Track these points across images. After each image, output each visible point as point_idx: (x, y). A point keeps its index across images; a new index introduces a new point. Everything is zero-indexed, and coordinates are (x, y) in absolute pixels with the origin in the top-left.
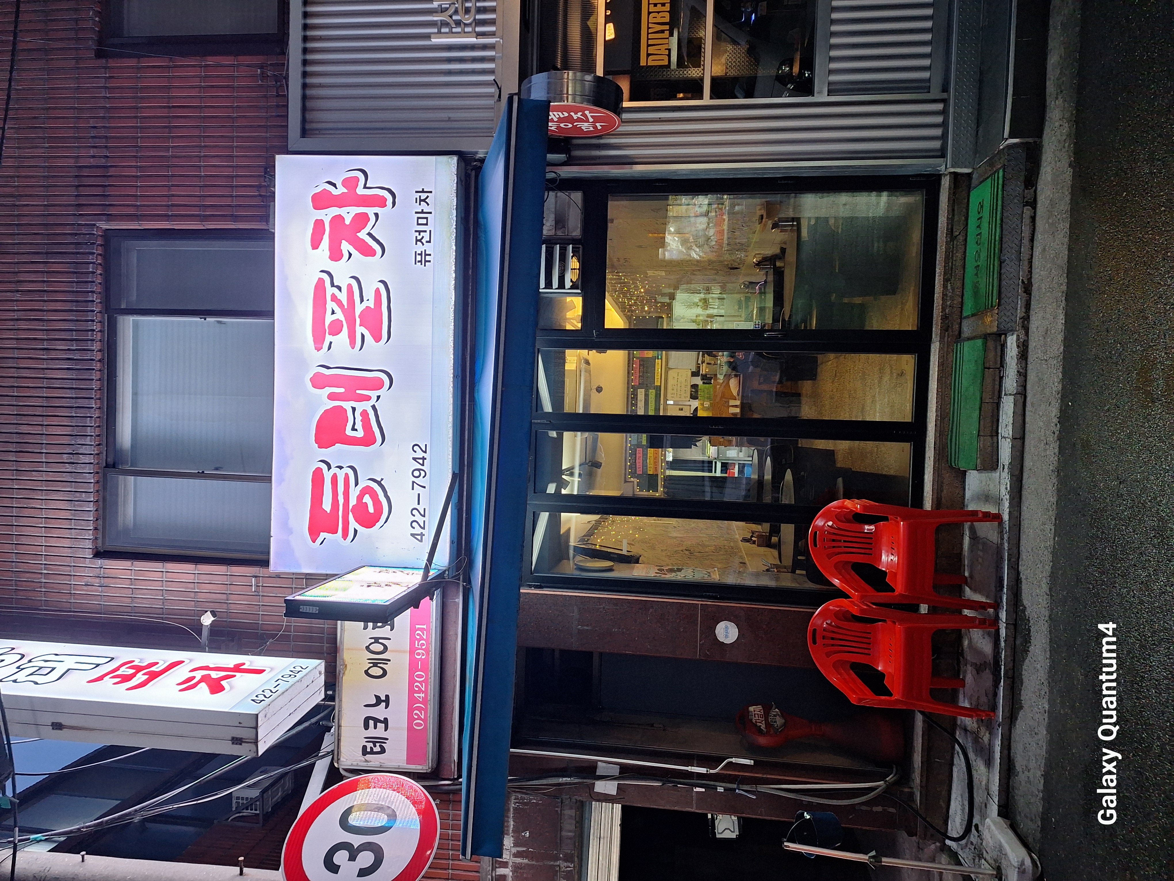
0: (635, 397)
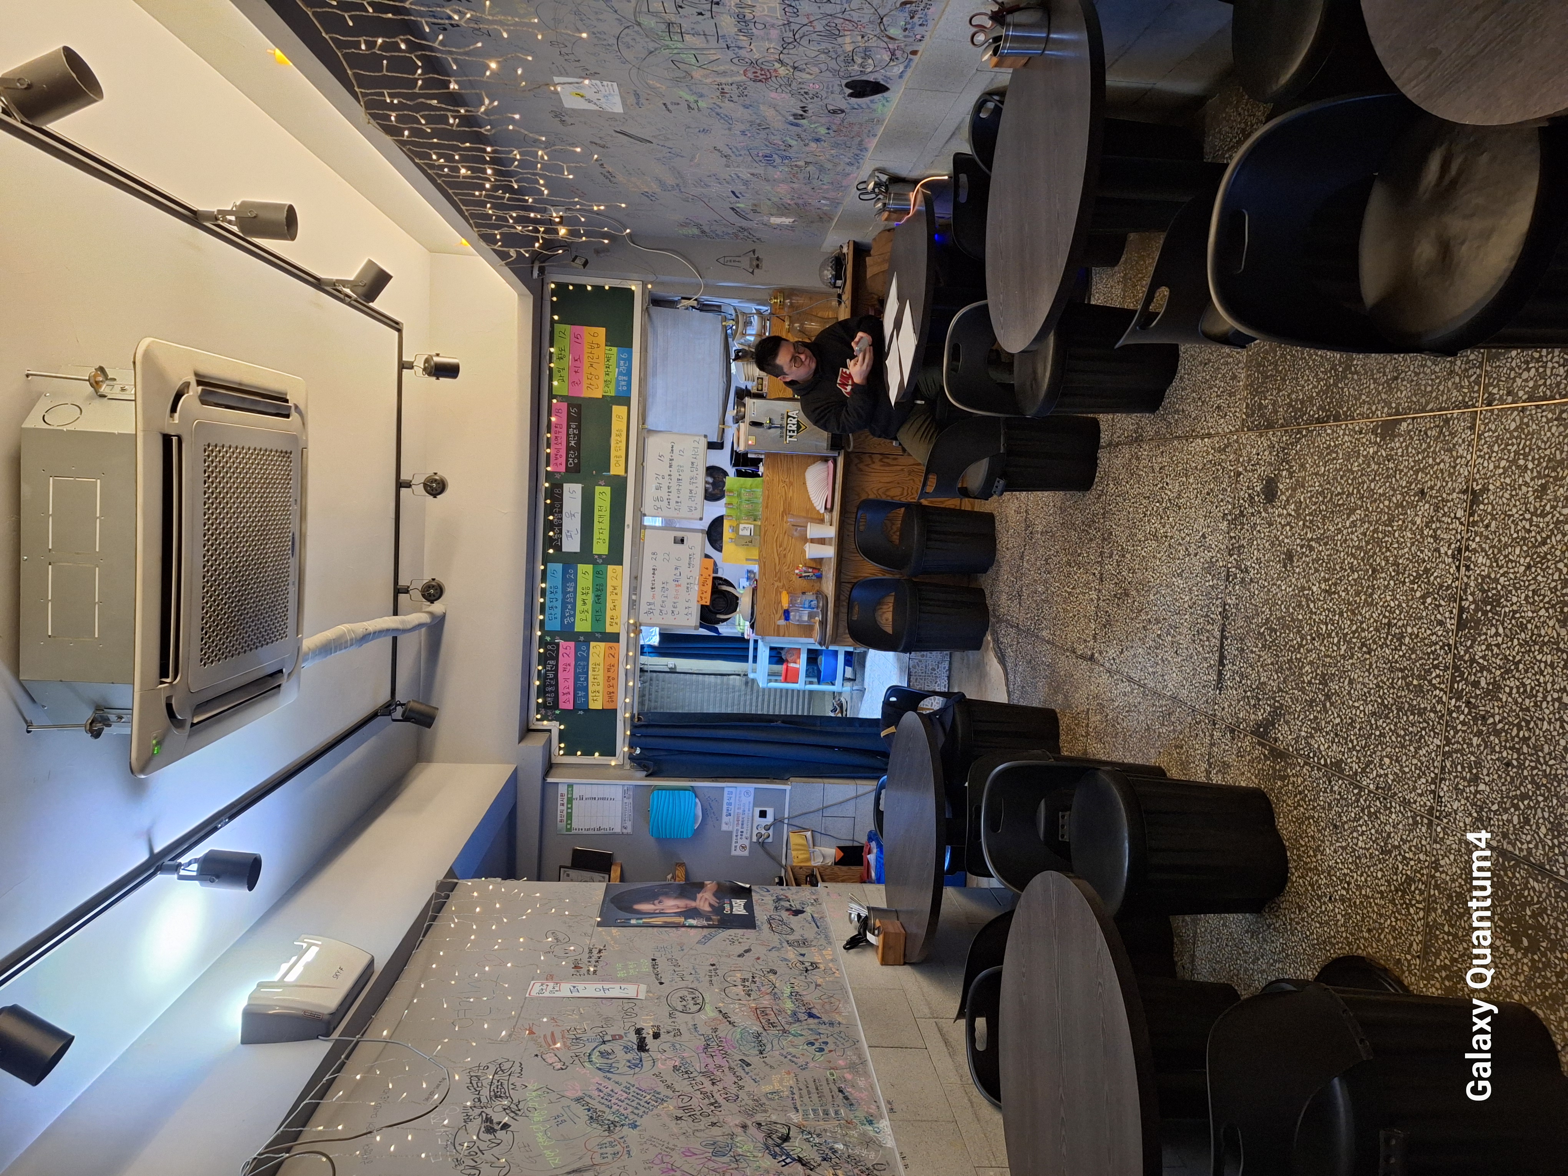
0: (556, 504)
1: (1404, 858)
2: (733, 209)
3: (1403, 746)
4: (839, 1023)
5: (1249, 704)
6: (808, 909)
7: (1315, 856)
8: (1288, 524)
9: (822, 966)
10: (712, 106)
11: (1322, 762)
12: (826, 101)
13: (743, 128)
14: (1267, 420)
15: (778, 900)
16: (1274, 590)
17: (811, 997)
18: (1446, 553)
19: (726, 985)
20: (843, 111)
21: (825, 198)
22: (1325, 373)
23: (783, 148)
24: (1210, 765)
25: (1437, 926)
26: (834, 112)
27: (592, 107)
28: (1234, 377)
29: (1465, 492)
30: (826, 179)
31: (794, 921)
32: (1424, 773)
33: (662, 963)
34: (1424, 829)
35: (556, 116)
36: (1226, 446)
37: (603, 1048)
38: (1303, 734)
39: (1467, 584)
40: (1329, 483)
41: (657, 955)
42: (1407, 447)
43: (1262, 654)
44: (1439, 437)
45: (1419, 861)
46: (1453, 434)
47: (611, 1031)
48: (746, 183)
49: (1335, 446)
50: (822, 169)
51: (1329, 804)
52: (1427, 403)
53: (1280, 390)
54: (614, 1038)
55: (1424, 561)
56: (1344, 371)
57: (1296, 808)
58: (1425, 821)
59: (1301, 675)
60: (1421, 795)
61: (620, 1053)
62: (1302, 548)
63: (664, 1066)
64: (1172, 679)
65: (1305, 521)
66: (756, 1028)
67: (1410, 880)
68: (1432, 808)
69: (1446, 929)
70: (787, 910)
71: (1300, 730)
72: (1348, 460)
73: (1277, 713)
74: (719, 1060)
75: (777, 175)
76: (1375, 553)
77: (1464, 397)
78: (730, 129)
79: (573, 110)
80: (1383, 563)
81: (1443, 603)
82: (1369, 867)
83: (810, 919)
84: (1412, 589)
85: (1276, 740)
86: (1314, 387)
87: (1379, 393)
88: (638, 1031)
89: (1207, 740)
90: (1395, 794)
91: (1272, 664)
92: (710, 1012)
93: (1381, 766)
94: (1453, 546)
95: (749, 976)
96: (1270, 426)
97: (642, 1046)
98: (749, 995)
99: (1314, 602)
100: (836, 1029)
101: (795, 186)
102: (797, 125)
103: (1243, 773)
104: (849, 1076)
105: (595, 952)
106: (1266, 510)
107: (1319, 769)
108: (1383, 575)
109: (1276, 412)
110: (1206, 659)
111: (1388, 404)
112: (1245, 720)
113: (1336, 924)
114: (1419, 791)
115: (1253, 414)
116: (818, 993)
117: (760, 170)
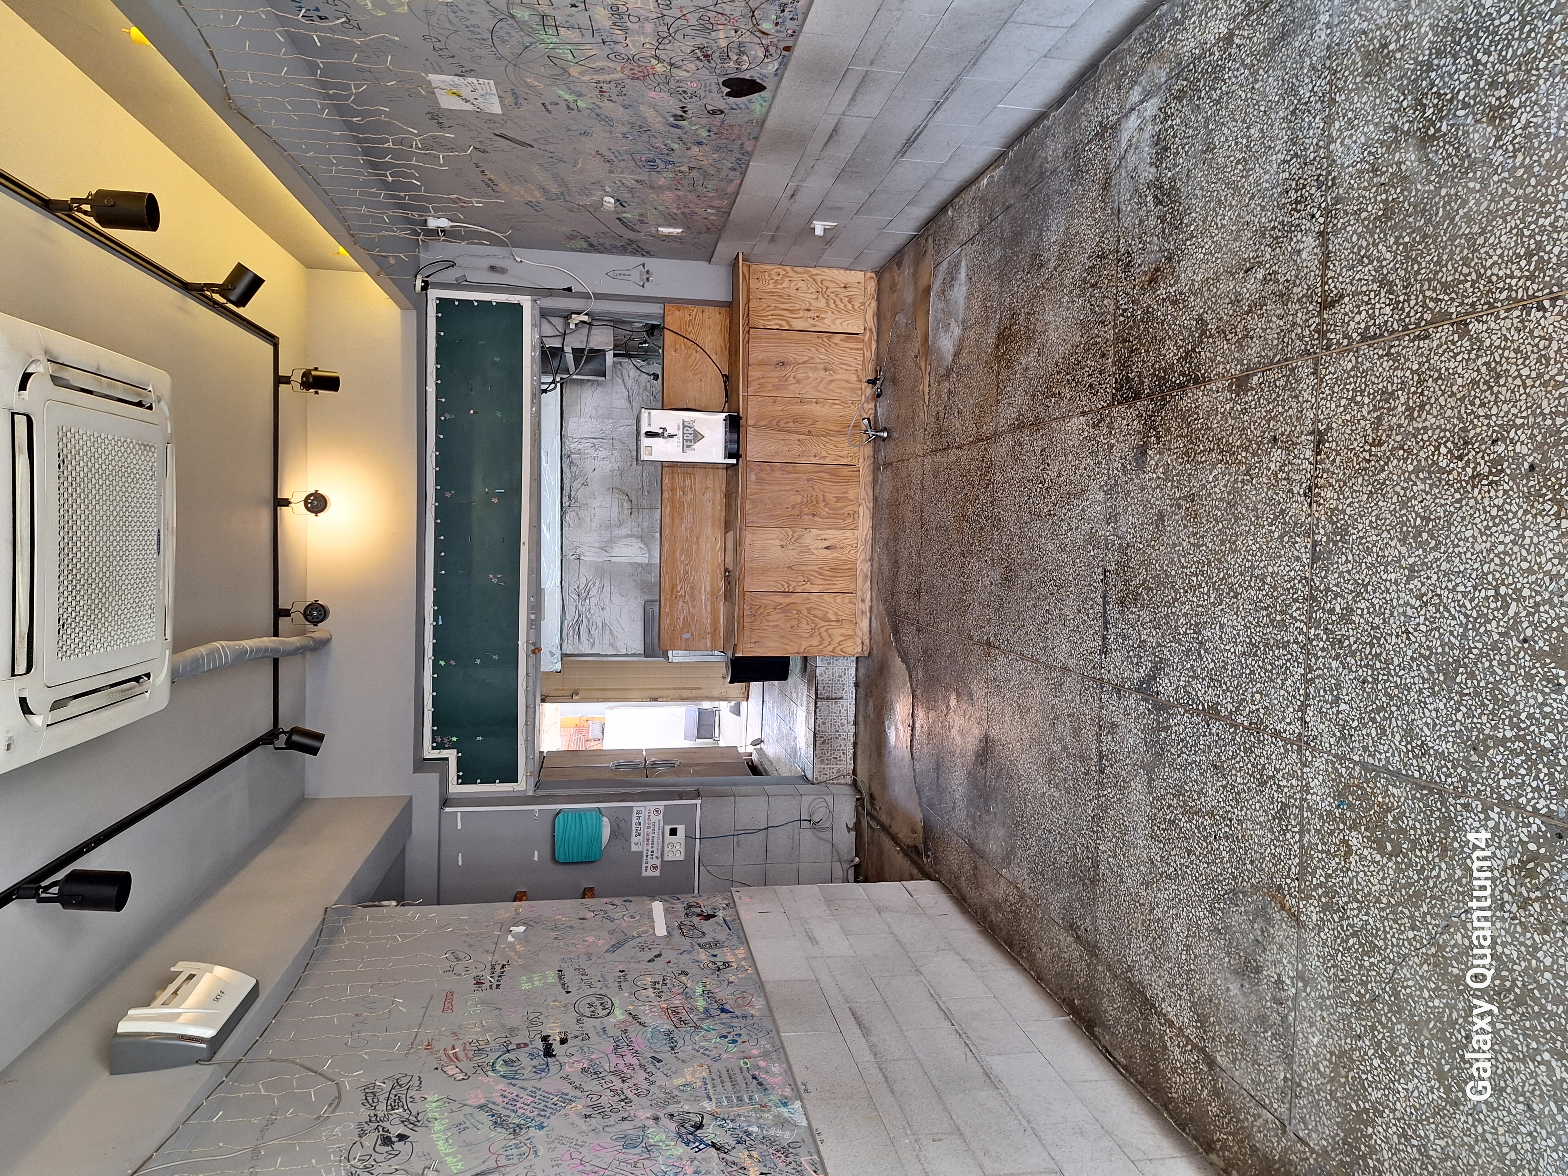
1: (1279, 786)
2: (619, 219)
3: (1272, 681)
4: (753, 1016)
5: (1132, 663)
6: (721, 914)
7: (1199, 799)
8: (1158, 486)
9: (734, 965)
10: (591, 106)
11: (1200, 707)
12: (705, 101)
13: (624, 130)
14: (1135, 392)
15: (689, 906)
16: (1149, 550)
17: (724, 994)
18: (1299, 493)
19: (637, 989)
20: (722, 112)
21: (711, 207)
22: (1183, 340)
23: (665, 152)
24: (1100, 727)
25: (1312, 846)
26: (713, 113)
27: (468, 107)
28: (1103, 356)
29: (1312, 433)
30: (711, 185)
31: (706, 926)
32: (1292, 703)
33: (569, 974)
34: (1294, 756)
35: (433, 118)
36: (1099, 422)
37: (507, 1056)
38: (1182, 683)
39: (1318, 519)
40: (1192, 443)
41: (564, 965)
42: (1259, 399)
43: (1141, 613)
44: (1286, 385)
45: (1292, 786)
46: (1298, 381)
47: (515, 1041)
48: (631, 190)
49: (1196, 407)
50: (706, 175)
51: (1209, 747)
52: (1275, 356)
53: (1144, 362)
54: (519, 1046)
55: (1279, 503)
56: (1200, 336)
57: (1179, 756)
58: (1295, 747)
59: (1177, 628)
60: (1290, 724)
61: (525, 1061)
62: (1171, 507)
63: (572, 1068)
64: (1061, 651)
65: (1173, 481)
66: (668, 1026)
67: (1285, 806)
68: (1300, 734)
69: (1320, 848)
70: (698, 915)
71: (1179, 681)
72: (1208, 419)
73: (1158, 667)
74: (629, 1059)
75: (661, 181)
76: (1236, 502)
77: (1306, 345)
78: (611, 132)
79: (450, 110)
80: (1244, 511)
81: (1298, 539)
82: (1248, 801)
83: (722, 922)
84: (1271, 531)
85: (1158, 693)
86: (1175, 355)
87: (1232, 353)
88: (545, 1039)
89: (1097, 704)
90: (1267, 726)
91: (1151, 621)
92: (619, 1014)
93: (1253, 701)
94: (1304, 485)
95: (660, 979)
96: (1138, 396)
97: (548, 1052)
98: (660, 997)
99: (1184, 557)
100: (749, 1021)
101: (680, 193)
102: (677, 127)
103: (1130, 731)
104: (762, 1064)
105: (498, 968)
106: (1138, 477)
107: (1198, 715)
108: (1244, 522)
109: (1142, 383)
110: (1090, 626)
111: (1240, 362)
112: (1129, 679)
113: (1222, 862)
114: (1288, 720)
115: (1122, 387)
116: (731, 989)
117: (644, 177)
